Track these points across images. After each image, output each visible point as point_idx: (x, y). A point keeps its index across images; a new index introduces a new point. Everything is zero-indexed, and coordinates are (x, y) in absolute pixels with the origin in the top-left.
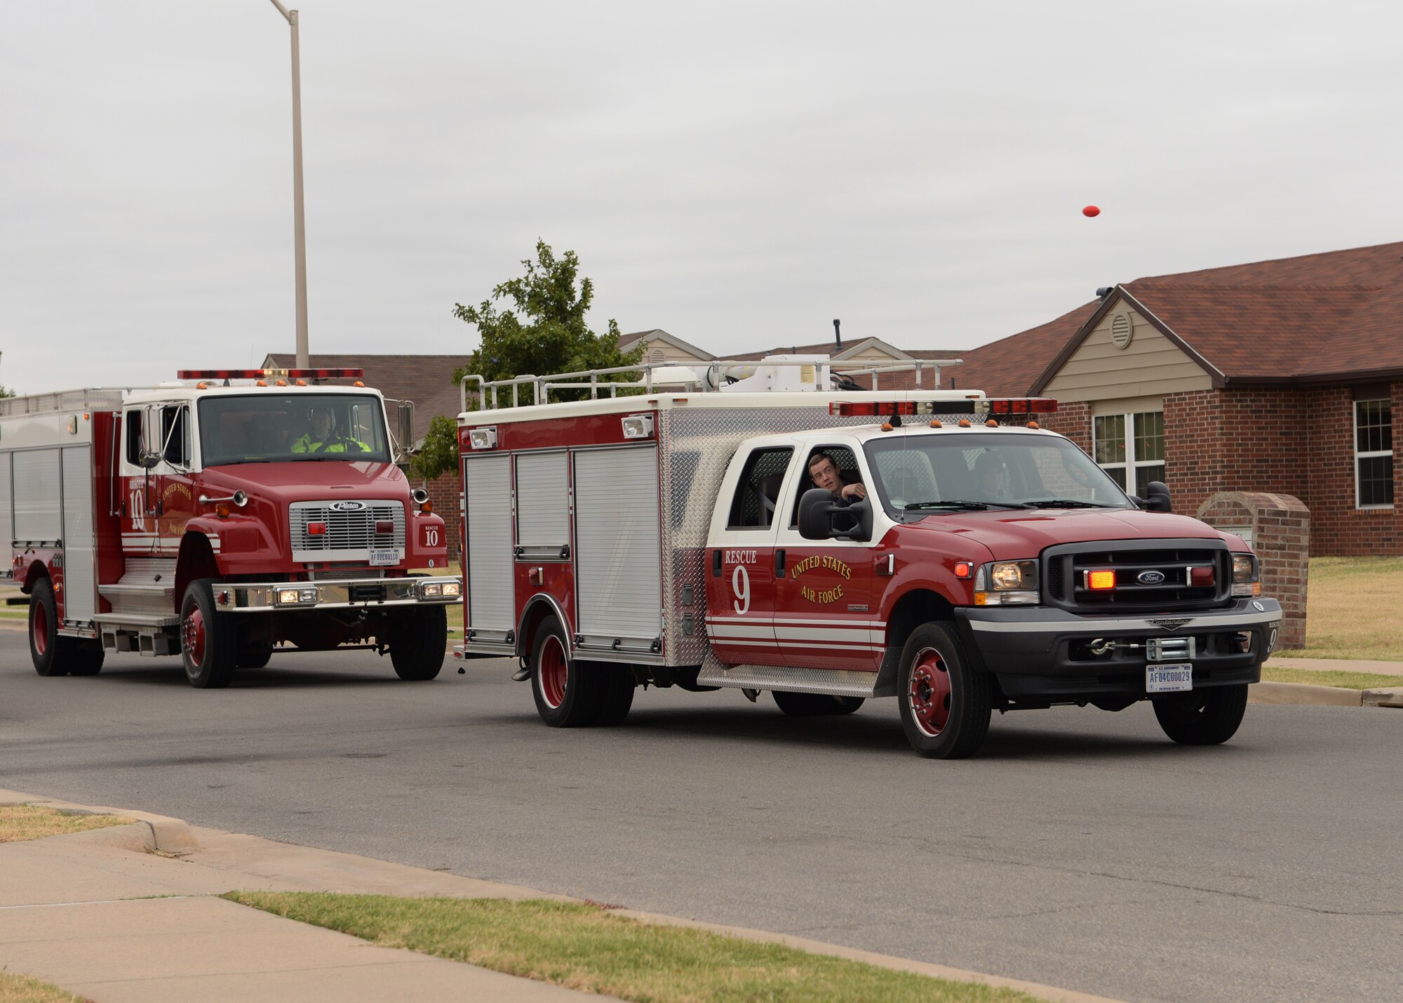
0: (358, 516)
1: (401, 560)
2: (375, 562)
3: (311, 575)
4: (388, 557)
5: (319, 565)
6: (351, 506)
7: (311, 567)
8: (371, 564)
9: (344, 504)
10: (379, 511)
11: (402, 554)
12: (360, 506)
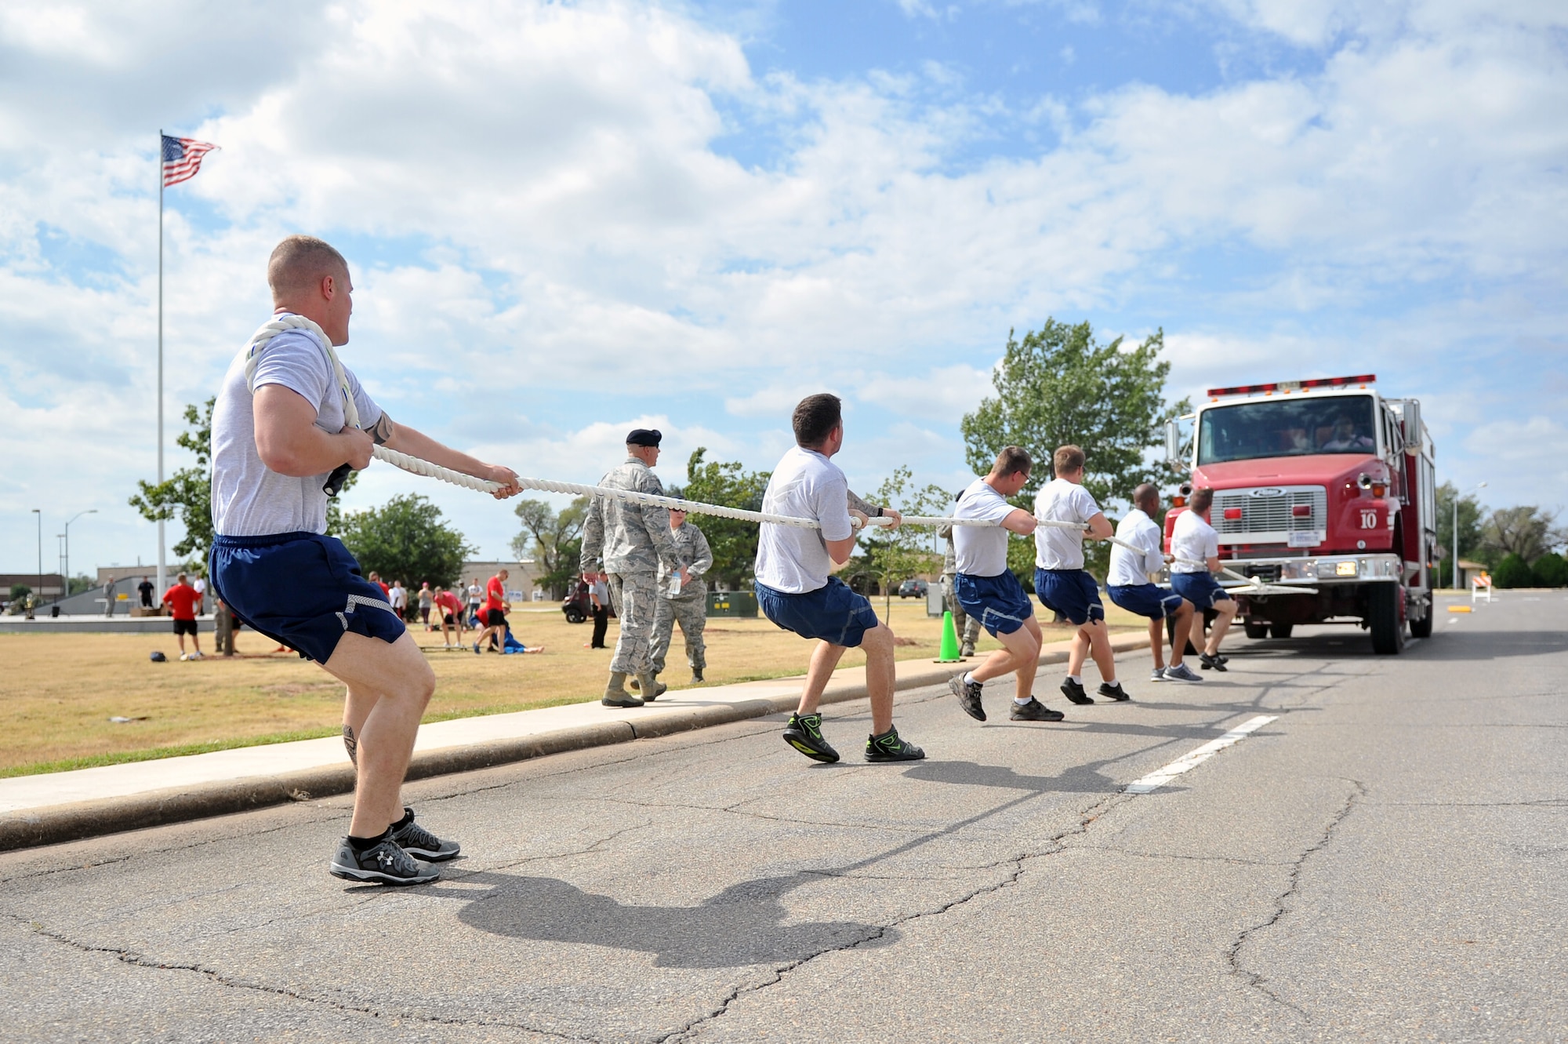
0: (1280, 501)
1: (1322, 542)
2: (1294, 544)
3: (1235, 555)
4: (1307, 539)
5: (1240, 546)
6: (1270, 492)
7: (1234, 549)
8: (1289, 545)
9: (1263, 491)
10: (1299, 497)
11: (1322, 535)
12: (1280, 492)
